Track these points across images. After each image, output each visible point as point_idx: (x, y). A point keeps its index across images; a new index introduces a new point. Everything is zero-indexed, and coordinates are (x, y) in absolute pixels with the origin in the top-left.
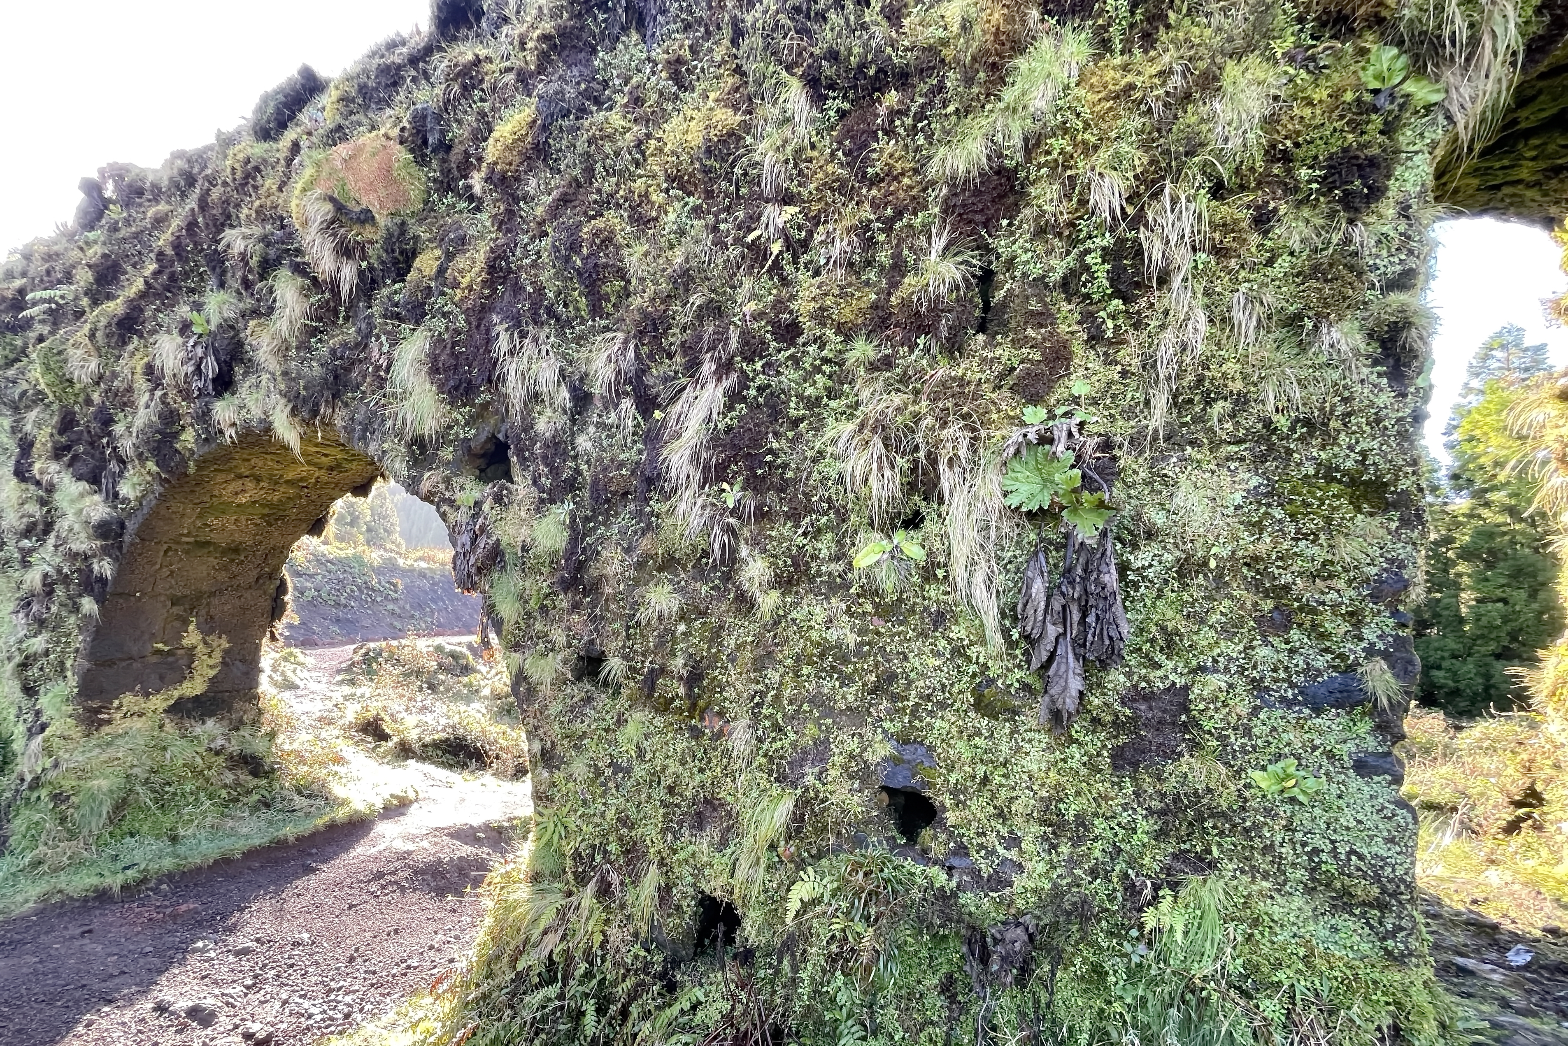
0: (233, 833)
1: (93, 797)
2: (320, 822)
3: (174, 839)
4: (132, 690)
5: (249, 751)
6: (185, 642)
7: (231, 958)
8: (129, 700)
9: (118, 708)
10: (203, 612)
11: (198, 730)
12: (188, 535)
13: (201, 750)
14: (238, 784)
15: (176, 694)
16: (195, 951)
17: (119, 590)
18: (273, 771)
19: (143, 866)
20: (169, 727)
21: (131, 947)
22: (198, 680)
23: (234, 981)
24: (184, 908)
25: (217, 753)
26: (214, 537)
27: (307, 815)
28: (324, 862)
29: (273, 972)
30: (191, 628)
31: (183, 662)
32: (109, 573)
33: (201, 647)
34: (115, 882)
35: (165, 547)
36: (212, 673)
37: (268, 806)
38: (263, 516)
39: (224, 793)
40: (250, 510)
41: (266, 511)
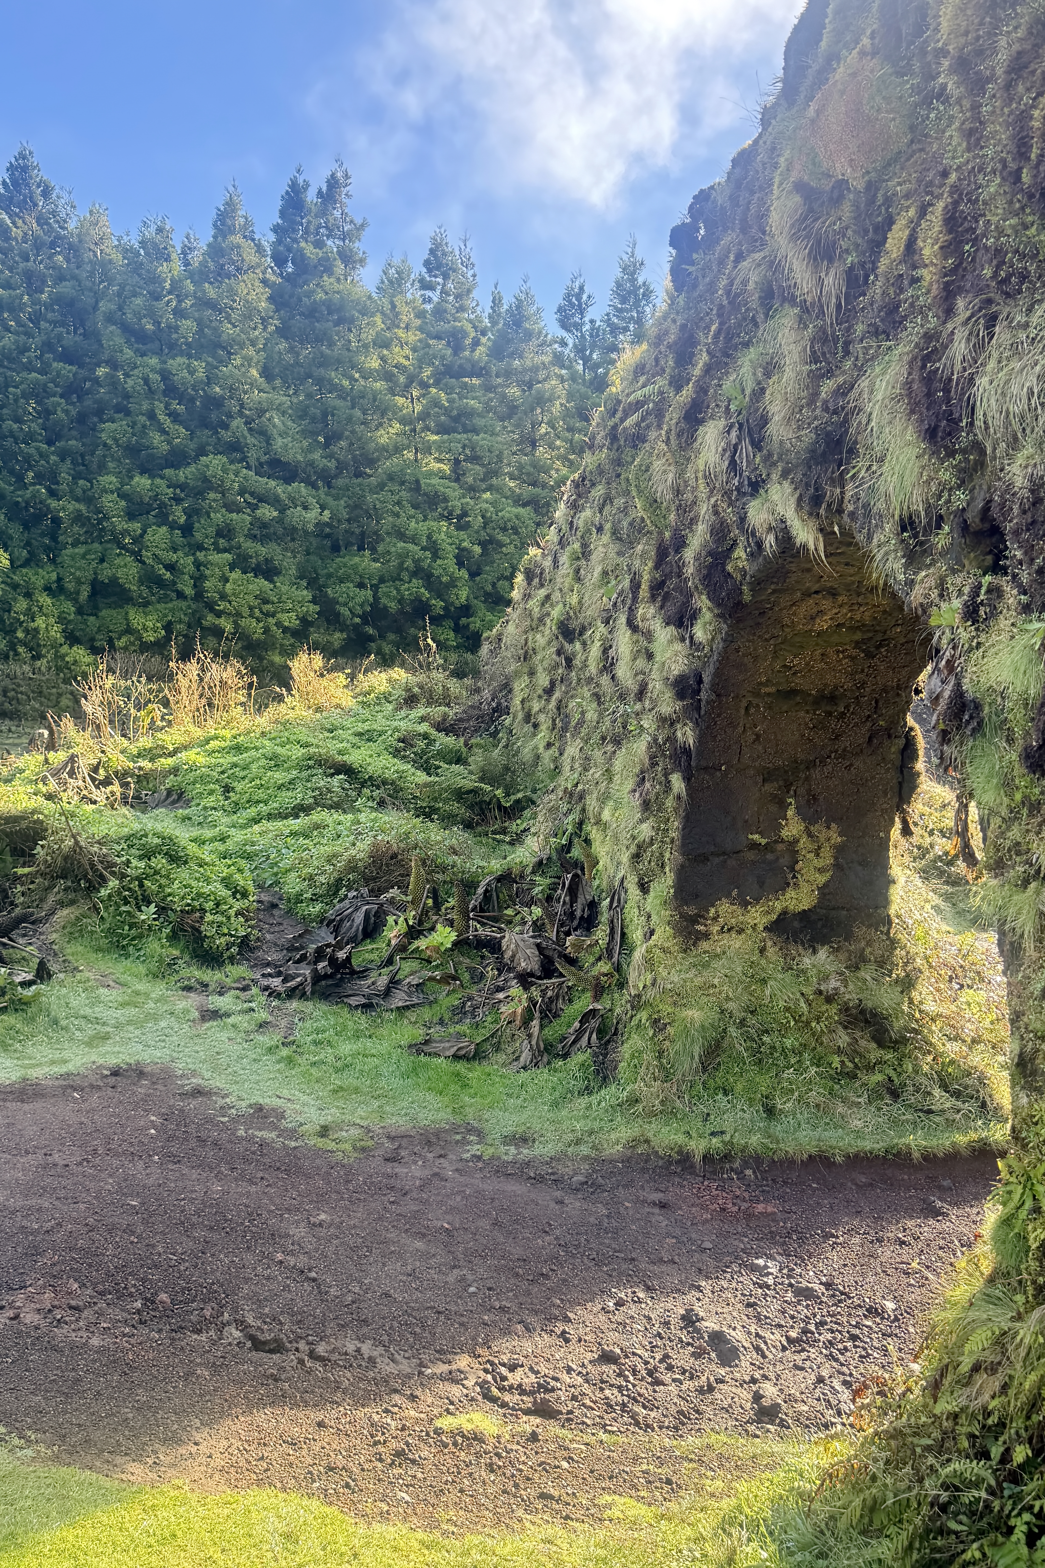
0: (841, 1123)
1: (686, 1031)
2: (962, 1139)
3: (770, 1112)
4: (728, 895)
5: (870, 1004)
6: (785, 833)
7: (789, 1296)
8: (725, 909)
9: (715, 919)
10: (802, 791)
11: (807, 961)
12: (768, 683)
13: (808, 991)
14: (853, 1052)
15: (778, 906)
16: (754, 1268)
17: (704, 763)
18: (904, 1041)
19: (727, 1138)
20: (771, 951)
21: (694, 1236)
22: (805, 888)
23: (779, 1326)
24: (760, 1207)
25: (829, 1000)
26: (799, 682)
27: (950, 1123)
28: (956, 1204)
29: (829, 1336)
30: (790, 813)
31: (785, 861)
32: (691, 742)
33: (804, 840)
34: (698, 1146)
35: (744, 704)
36: (822, 879)
37: (895, 1095)
38: (857, 644)
39: (836, 1061)
40: (835, 639)
41: (858, 636)
